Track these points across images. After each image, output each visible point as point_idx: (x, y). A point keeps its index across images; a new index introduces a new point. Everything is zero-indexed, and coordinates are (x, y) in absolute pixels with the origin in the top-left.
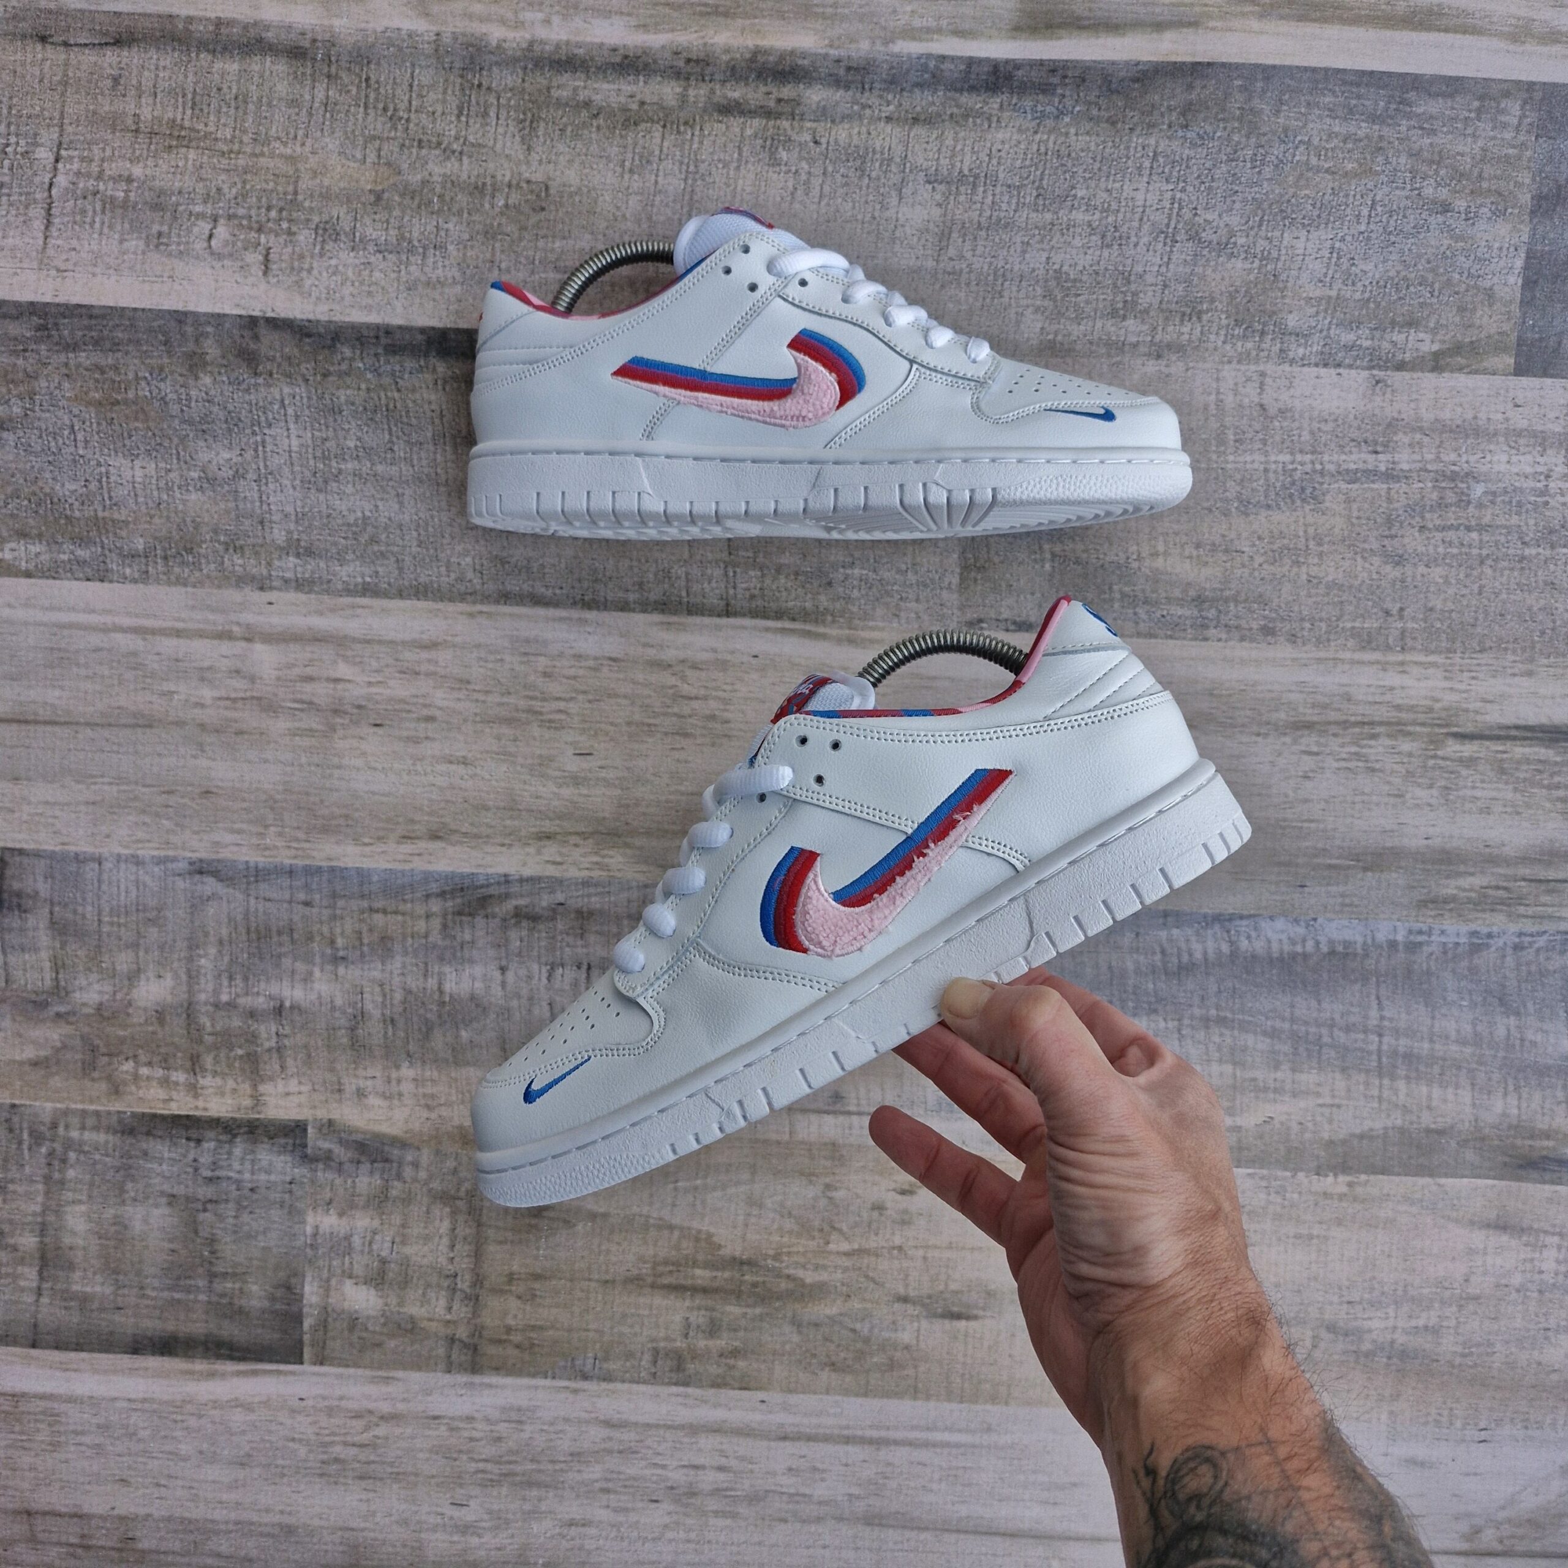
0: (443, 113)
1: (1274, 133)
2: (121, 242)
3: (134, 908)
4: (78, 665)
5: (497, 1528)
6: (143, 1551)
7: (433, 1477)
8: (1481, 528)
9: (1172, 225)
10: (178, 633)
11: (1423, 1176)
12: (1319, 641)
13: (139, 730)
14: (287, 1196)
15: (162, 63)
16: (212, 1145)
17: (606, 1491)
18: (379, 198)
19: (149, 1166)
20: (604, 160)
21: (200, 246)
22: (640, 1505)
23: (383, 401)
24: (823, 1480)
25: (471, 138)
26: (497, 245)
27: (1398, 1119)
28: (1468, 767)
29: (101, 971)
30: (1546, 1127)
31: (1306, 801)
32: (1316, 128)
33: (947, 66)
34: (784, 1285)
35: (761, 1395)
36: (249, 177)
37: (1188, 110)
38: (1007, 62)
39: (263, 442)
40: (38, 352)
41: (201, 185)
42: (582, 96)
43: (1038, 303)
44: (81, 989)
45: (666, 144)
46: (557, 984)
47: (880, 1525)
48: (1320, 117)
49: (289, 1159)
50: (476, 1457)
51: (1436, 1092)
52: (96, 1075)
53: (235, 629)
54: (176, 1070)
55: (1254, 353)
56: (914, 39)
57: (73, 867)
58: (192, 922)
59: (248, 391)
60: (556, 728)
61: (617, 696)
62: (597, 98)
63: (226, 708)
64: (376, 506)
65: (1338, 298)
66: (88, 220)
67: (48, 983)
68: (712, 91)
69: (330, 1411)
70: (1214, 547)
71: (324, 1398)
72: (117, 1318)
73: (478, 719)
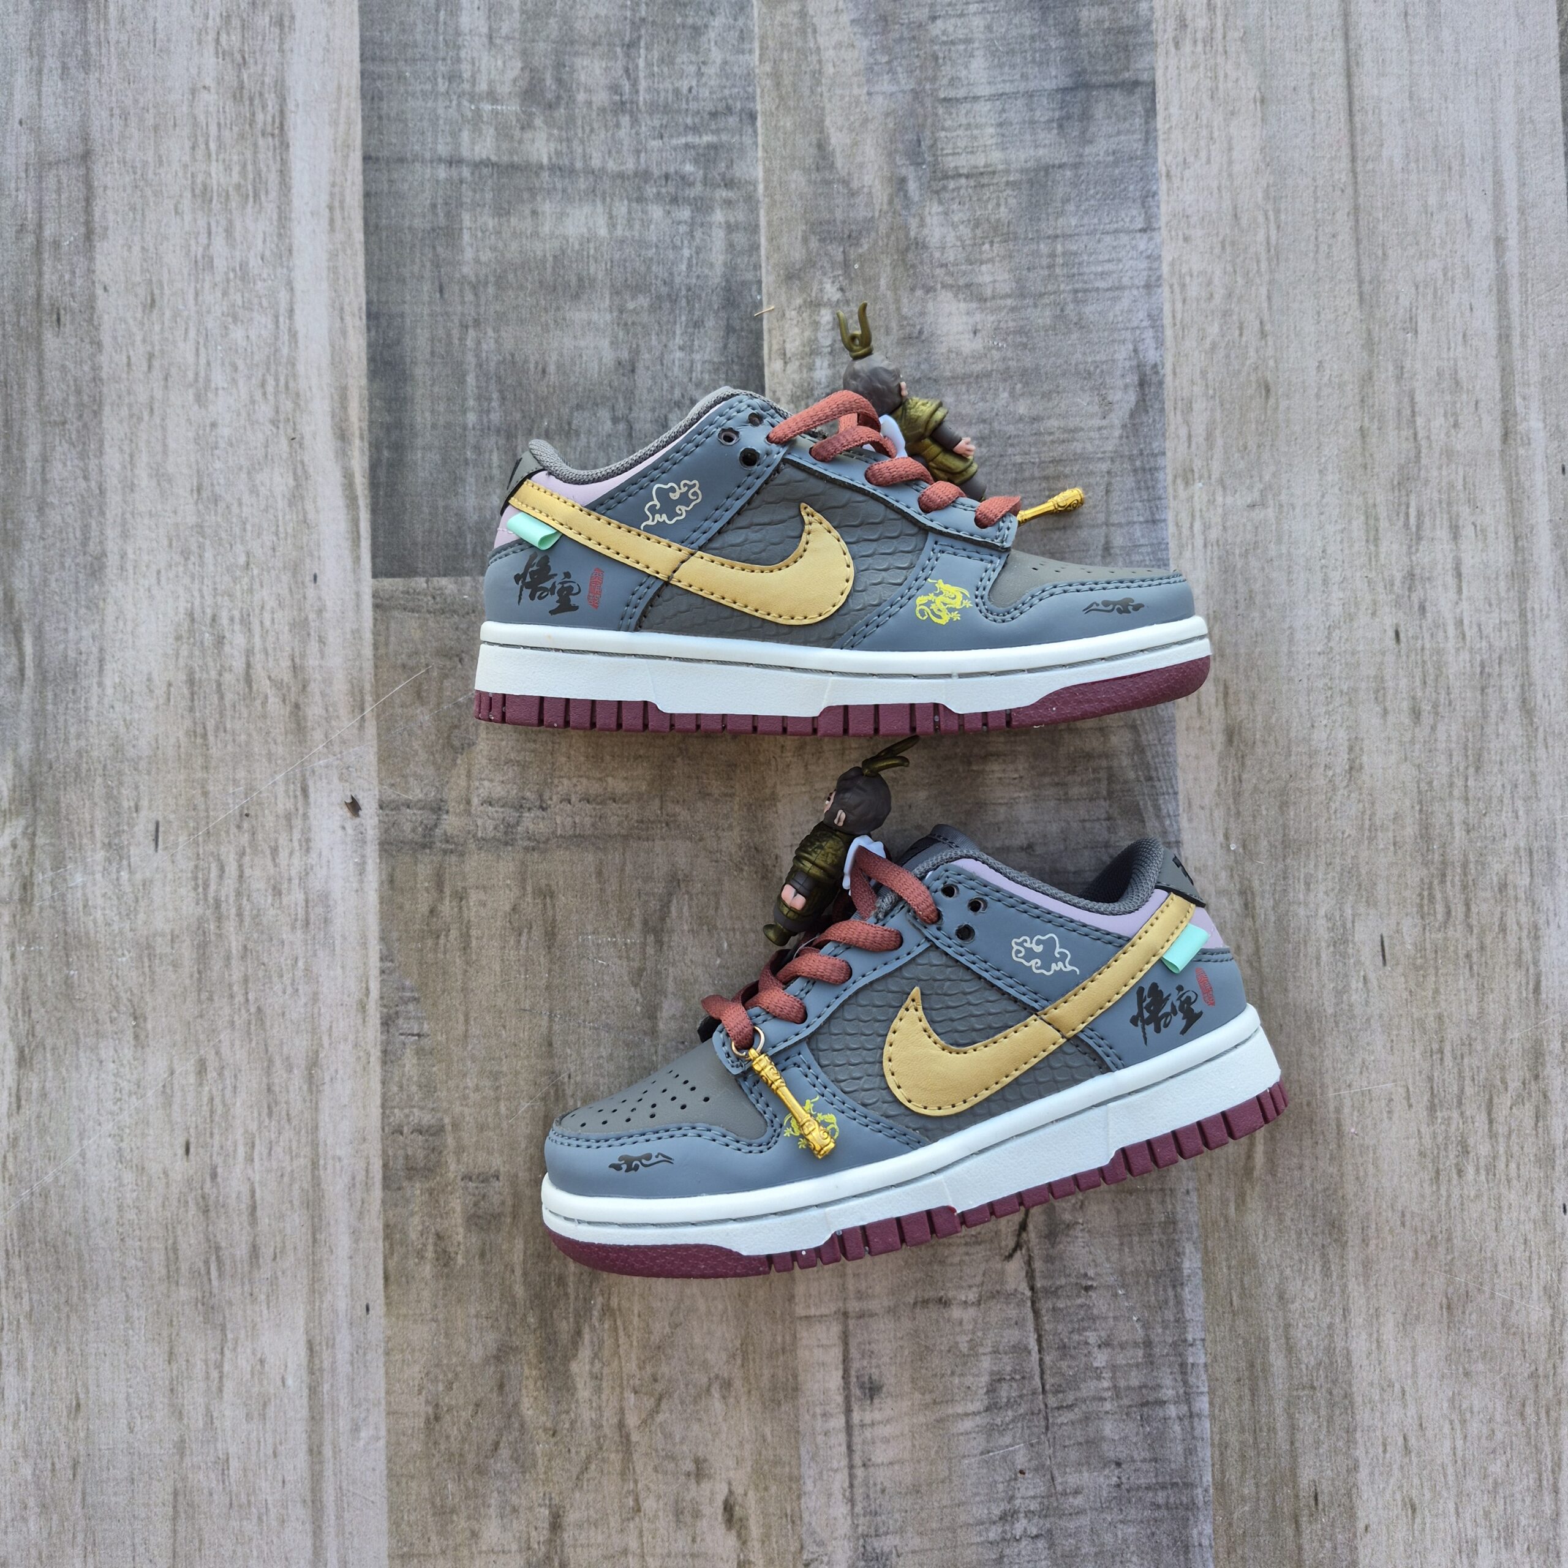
3: (1079, 286)
4: (1443, 189)
7: (205, 794)
13: (1354, 286)
44: (946, 214)
50: (247, 859)
52: (814, 244)
60: (1421, 906)
63: (1399, 412)
67: (951, 163)
73: (1424, 786)
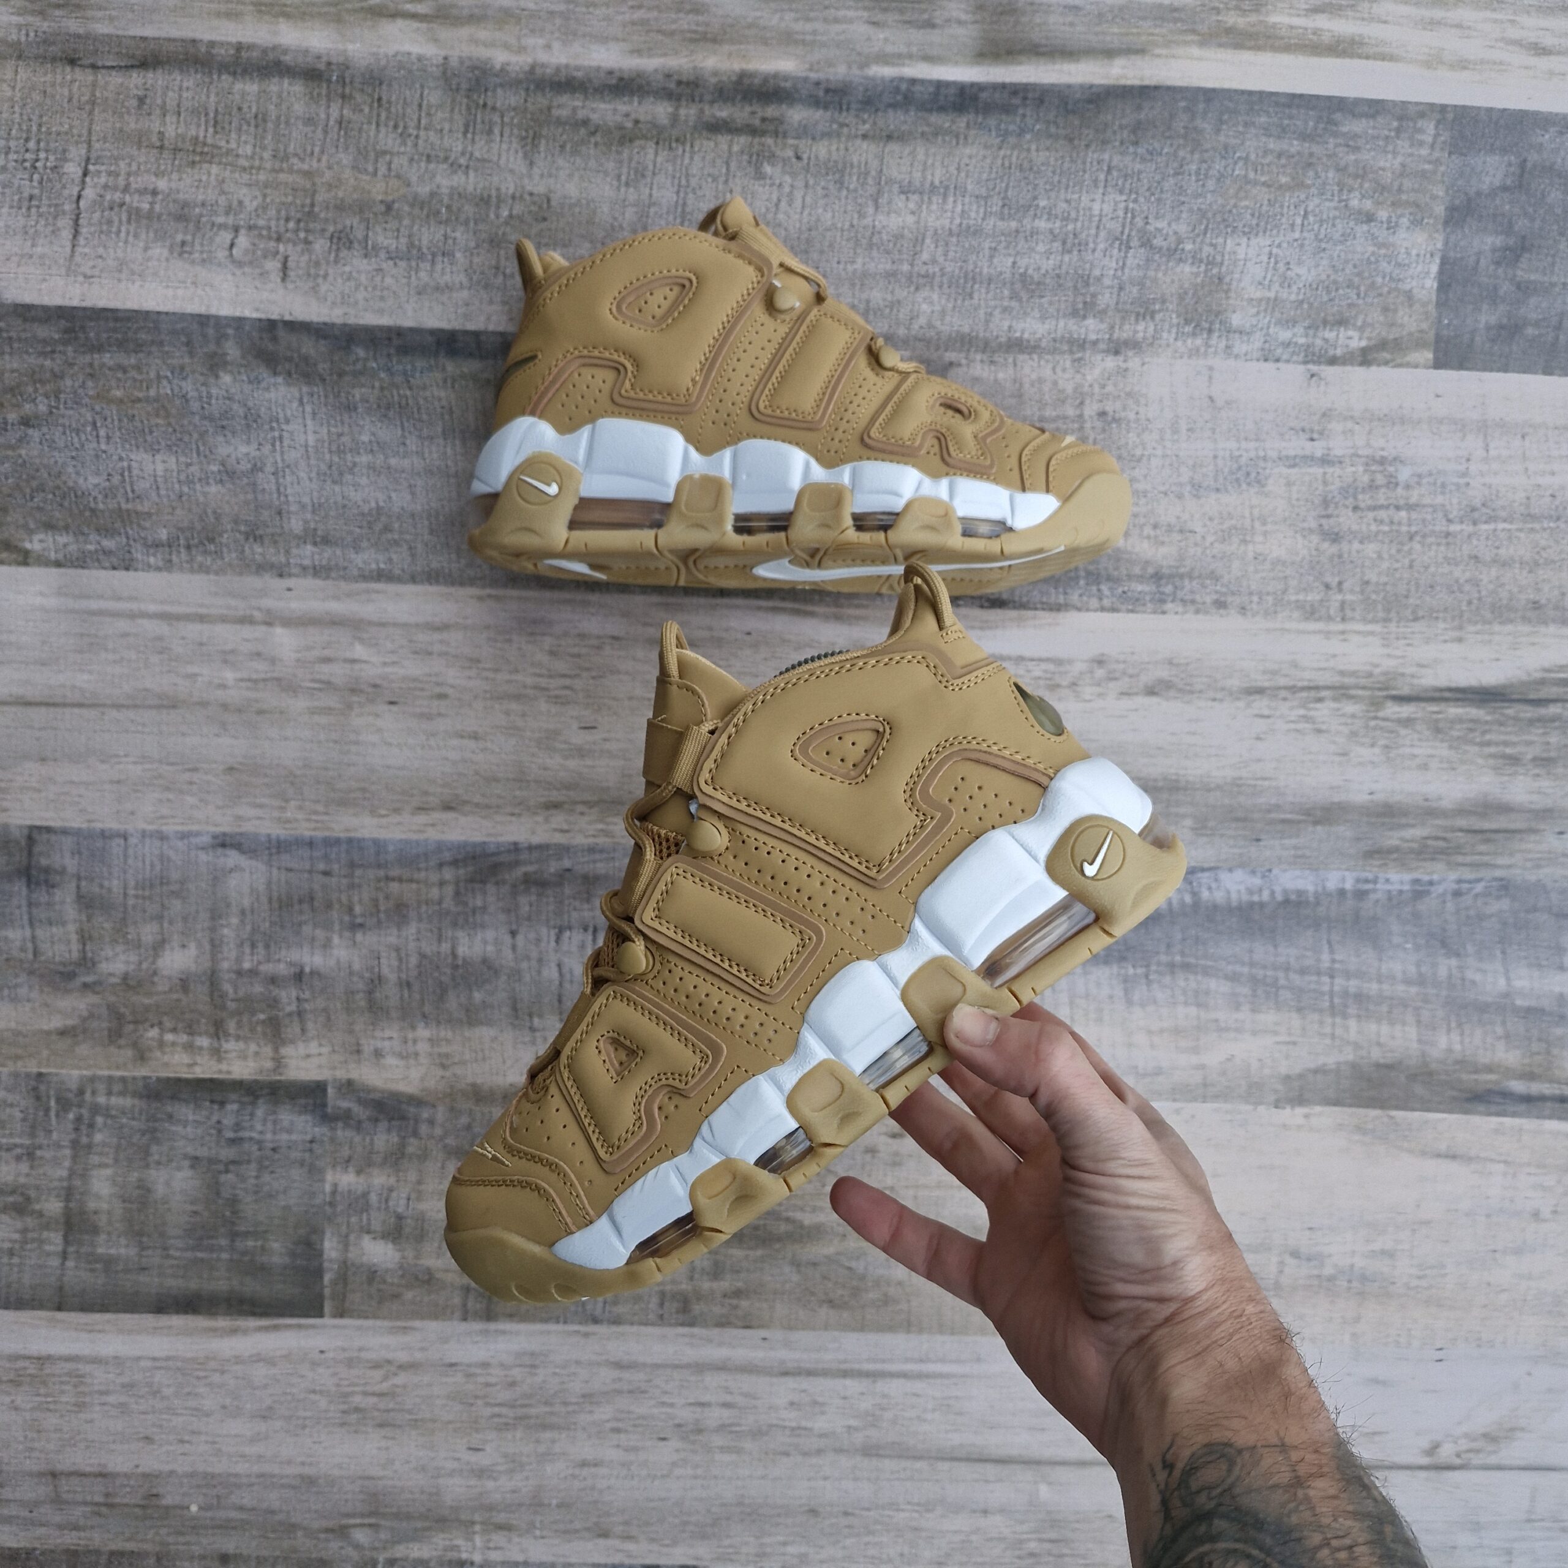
0: (450, 131)
1: (1214, 149)
2: (146, 249)
5: (512, 1471)
6: (167, 1508)
8: (1410, 507)
9: (1126, 231)
10: (202, 618)
11: (1374, 1107)
12: (1266, 614)
14: (307, 1155)
15: (185, 84)
16: (235, 1107)
17: (617, 1431)
18: (389, 207)
19: (174, 1128)
20: (601, 175)
21: (221, 254)
22: (649, 1443)
23: (396, 398)
24: (823, 1413)
25: (477, 154)
26: (502, 252)
27: (1349, 1055)
28: (1406, 727)
29: (127, 942)
30: (1487, 1061)
31: (1259, 760)
32: (1252, 145)
33: (918, 88)
34: (783, 1227)
35: (763, 1333)
36: (268, 191)
37: (1137, 128)
38: (973, 85)
39: (281, 438)
40: (64, 353)
41: (223, 197)
42: (581, 114)
43: (1006, 303)
45: (659, 159)
46: (565, 948)
47: (877, 1455)
48: (1256, 135)
49: (309, 1118)
51: (1385, 1029)
53: (256, 614)
54: (200, 1034)
55: (1202, 350)
56: (887, 63)
57: (99, 844)
58: (214, 893)
59: (267, 389)
61: (619, 672)
62: (594, 117)
64: (390, 498)
65: (1276, 299)
66: (114, 229)
68: (702, 111)
69: (350, 1363)
70: (1170, 528)
71: (344, 1350)
72: (143, 1278)
